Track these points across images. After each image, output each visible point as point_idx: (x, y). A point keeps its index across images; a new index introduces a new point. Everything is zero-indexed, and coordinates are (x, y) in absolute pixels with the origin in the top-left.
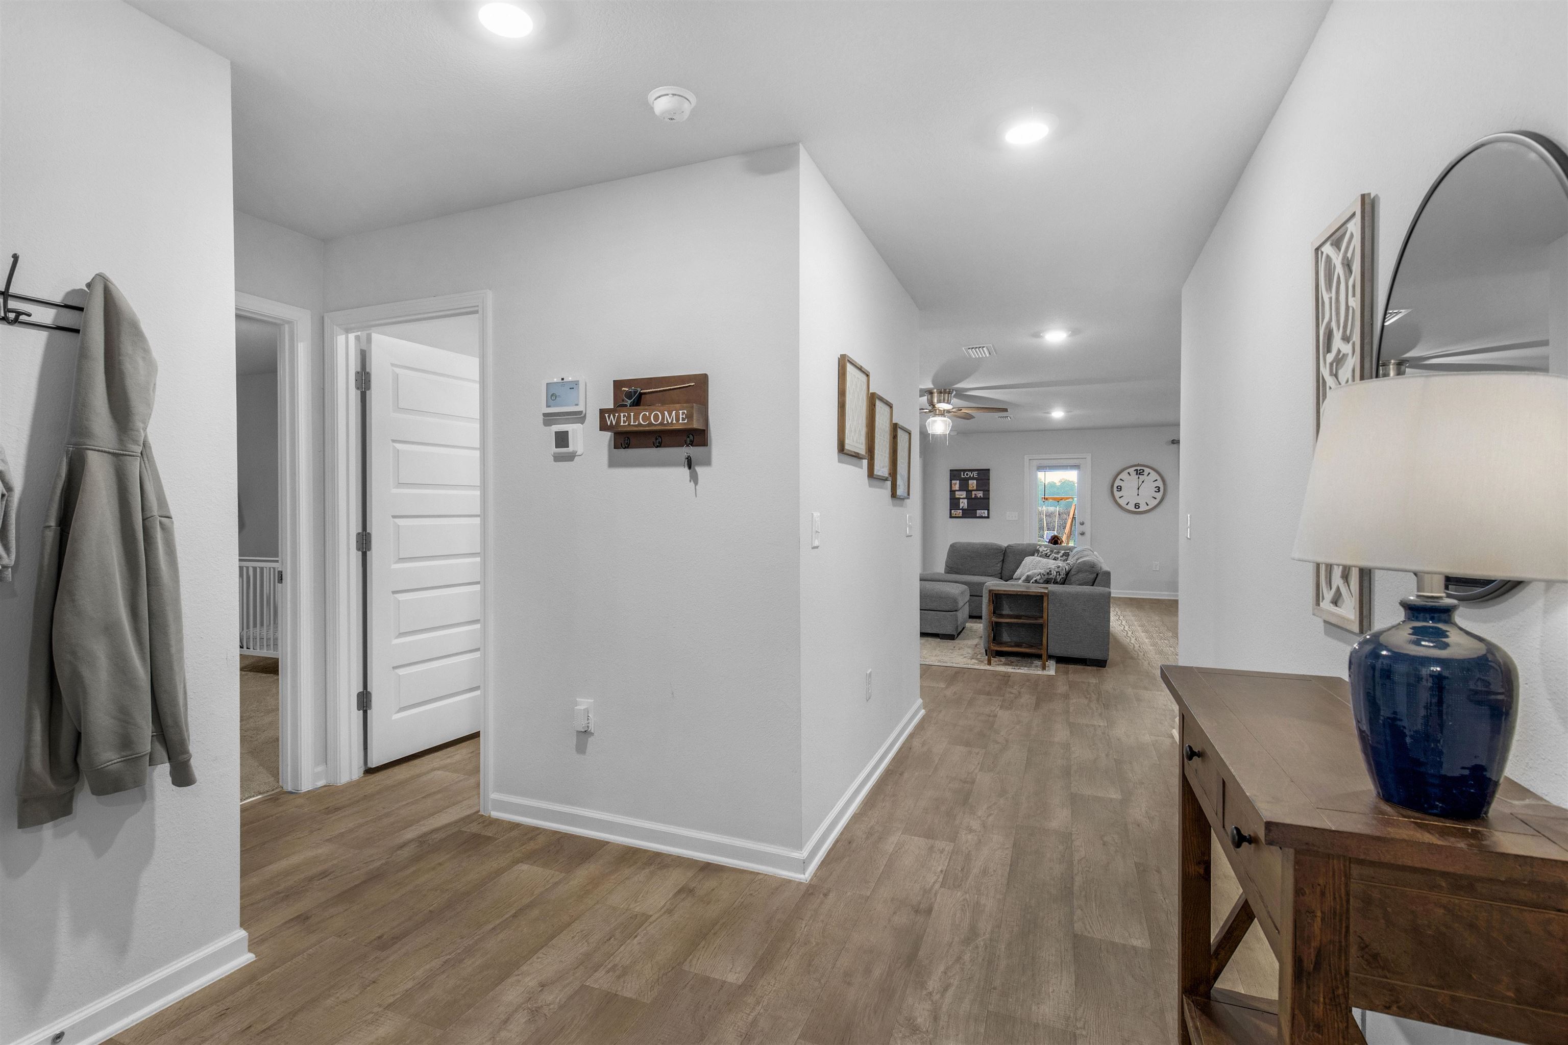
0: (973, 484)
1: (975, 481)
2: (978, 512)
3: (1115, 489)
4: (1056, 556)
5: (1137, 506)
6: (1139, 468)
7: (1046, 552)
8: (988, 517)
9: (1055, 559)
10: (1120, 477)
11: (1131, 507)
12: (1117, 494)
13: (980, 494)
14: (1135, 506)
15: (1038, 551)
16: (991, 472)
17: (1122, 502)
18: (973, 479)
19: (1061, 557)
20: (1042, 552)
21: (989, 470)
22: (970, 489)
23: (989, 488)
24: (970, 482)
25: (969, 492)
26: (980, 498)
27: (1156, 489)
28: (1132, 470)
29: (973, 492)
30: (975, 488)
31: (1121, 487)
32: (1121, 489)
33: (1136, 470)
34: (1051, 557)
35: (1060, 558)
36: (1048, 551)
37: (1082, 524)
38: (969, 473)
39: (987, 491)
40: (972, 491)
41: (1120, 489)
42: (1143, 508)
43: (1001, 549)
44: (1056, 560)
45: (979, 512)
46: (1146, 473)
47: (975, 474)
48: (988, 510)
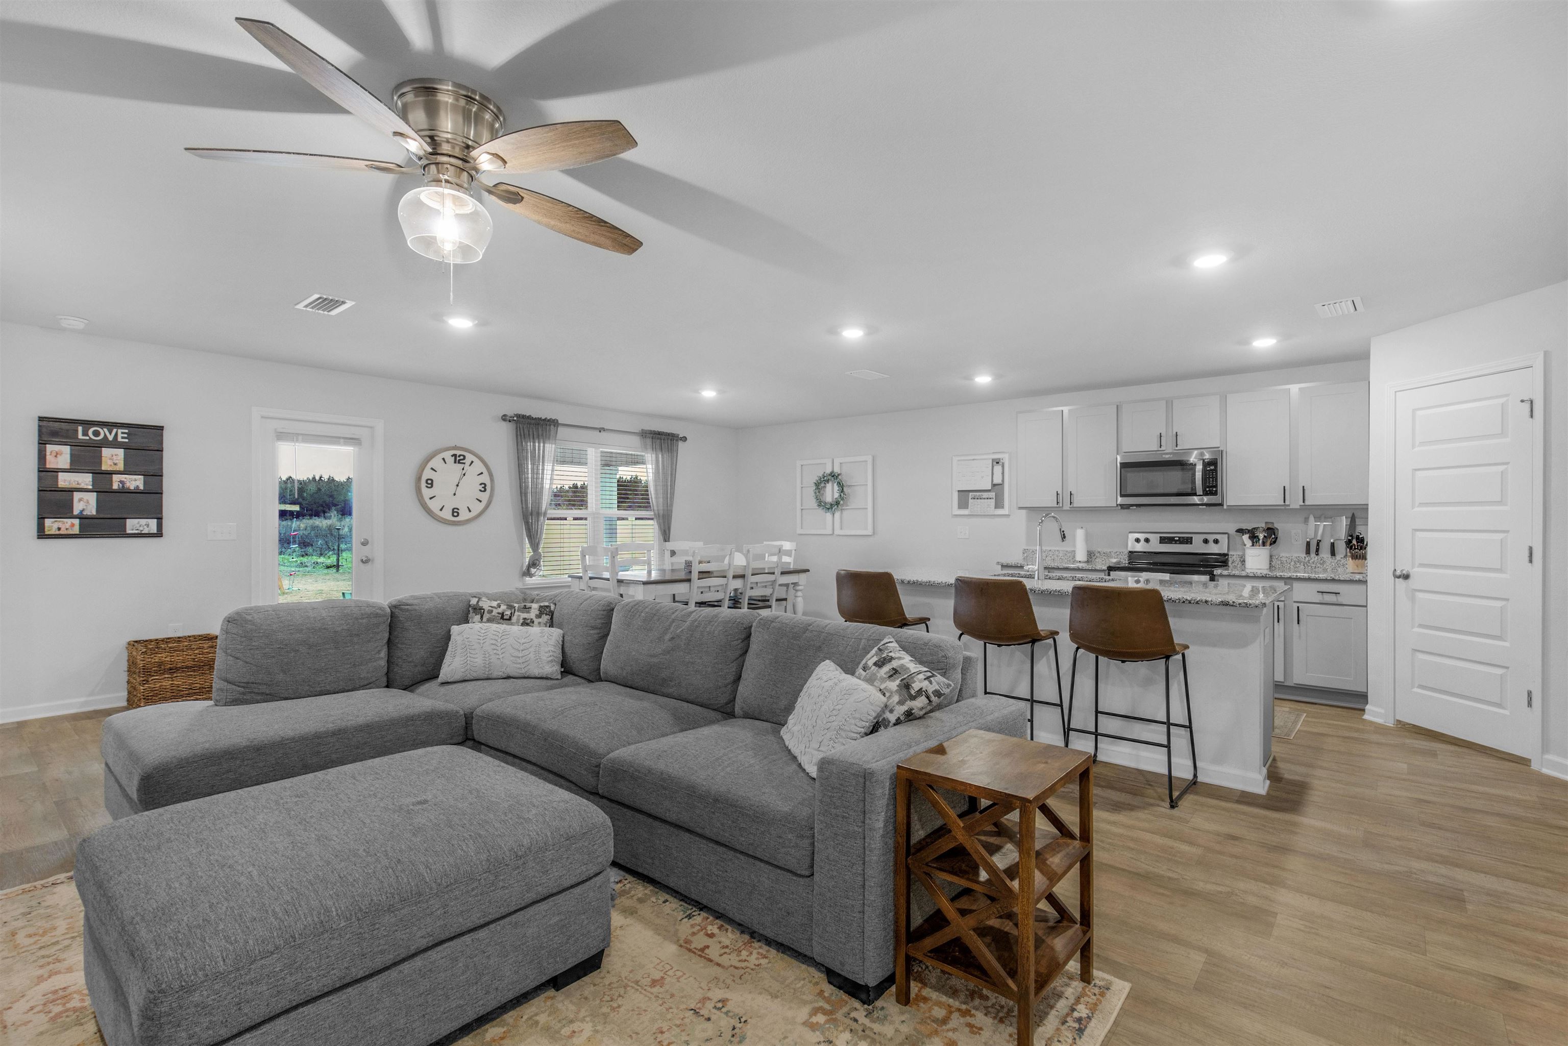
0: (113, 458)
1: (121, 452)
2: (129, 522)
3: (423, 484)
4: (525, 615)
5: (455, 512)
6: (458, 453)
7: (500, 610)
8: (159, 534)
9: (526, 623)
10: (430, 465)
11: (447, 514)
12: (426, 492)
13: (136, 482)
14: (453, 512)
15: (478, 610)
16: (166, 434)
17: (434, 506)
18: (115, 444)
19: (539, 616)
20: (490, 612)
21: (161, 428)
22: (104, 468)
23: (162, 469)
24: (106, 452)
25: (102, 476)
26: (137, 492)
27: (481, 487)
28: (448, 455)
29: (116, 478)
30: (121, 467)
31: (432, 480)
32: (432, 484)
33: (455, 456)
34: (514, 619)
35: (536, 621)
36: (503, 607)
37: (365, 543)
38: (103, 432)
39: (155, 476)
40: (111, 473)
41: (430, 483)
42: (464, 515)
43: (377, 615)
44: (528, 624)
45: (132, 525)
46: (468, 461)
47: (122, 435)
48: (160, 519)
